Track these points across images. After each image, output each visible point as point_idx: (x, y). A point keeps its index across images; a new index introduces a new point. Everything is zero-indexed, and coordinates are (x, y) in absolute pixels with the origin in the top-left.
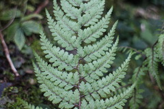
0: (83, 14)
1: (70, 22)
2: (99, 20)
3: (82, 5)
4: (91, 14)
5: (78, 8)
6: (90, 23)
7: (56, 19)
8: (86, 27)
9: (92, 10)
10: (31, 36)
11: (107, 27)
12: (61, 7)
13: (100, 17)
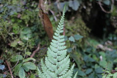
0: (58, 68)
1: (51, 73)
2: (67, 71)
3: (57, 63)
4: (63, 68)
5: (55, 64)
6: (62, 73)
7: (43, 71)
8: (60, 76)
9: (63, 66)
10: (29, 72)
11: (72, 75)
12: (45, 65)
13: (67, 69)
